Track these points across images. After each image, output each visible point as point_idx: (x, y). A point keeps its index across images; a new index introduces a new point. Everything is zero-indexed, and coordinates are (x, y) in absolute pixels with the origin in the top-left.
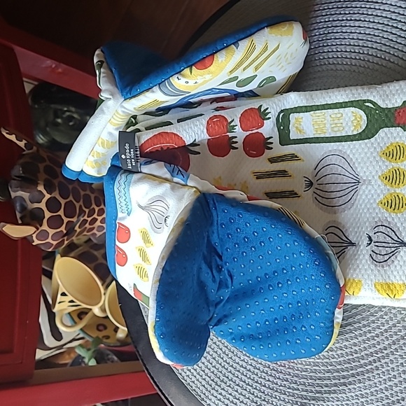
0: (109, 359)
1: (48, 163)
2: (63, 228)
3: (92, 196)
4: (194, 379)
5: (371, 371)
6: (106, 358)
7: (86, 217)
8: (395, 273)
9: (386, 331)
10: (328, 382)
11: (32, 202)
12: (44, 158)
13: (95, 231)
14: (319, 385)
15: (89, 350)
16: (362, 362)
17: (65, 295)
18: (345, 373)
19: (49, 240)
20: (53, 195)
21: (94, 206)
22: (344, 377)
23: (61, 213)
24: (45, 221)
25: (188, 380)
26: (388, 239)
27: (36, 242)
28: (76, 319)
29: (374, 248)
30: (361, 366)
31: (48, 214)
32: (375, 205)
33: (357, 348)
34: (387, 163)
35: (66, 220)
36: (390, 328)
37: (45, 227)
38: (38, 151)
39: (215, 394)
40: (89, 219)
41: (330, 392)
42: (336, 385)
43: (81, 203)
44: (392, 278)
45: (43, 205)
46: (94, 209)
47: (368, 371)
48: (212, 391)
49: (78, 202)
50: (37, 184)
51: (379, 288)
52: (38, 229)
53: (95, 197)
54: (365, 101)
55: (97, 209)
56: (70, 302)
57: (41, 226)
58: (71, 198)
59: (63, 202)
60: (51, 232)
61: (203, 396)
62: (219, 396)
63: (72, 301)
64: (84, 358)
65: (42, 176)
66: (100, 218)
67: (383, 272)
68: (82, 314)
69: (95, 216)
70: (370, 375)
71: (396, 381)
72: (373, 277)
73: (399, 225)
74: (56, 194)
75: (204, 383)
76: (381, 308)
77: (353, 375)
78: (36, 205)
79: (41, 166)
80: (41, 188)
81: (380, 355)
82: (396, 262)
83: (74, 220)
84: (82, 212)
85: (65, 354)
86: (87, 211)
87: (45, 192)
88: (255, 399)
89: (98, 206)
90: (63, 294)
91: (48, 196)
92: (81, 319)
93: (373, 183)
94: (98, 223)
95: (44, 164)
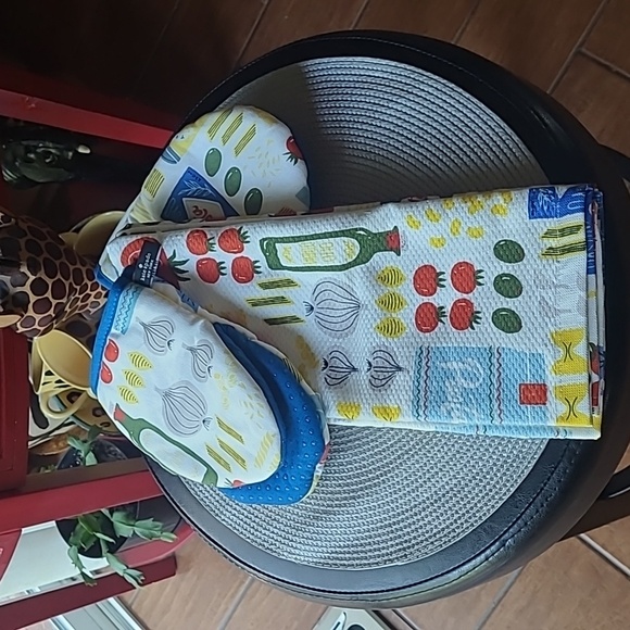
0: (110, 452)
1: (29, 236)
2: (51, 312)
3: (84, 269)
4: (207, 495)
5: (378, 485)
6: (107, 451)
7: (77, 295)
8: (391, 397)
9: (392, 446)
10: (339, 496)
11: (14, 286)
12: (24, 231)
13: (88, 308)
14: (330, 499)
15: (85, 442)
16: (370, 476)
17: (52, 374)
18: (355, 487)
19: (36, 326)
20: (38, 276)
21: (86, 281)
22: (353, 491)
23: (48, 295)
24: (30, 306)
25: (202, 496)
26: (387, 364)
27: (21, 330)
28: (66, 402)
29: (374, 373)
30: (369, 480)
31: (33, 298)
32: (371, 330)
33: (365, 463)
34: (383, 287)
35: (54, 302)
36: (396, 443)
37: (31, 312)
38: (17, 223)
39: (230, 509)
40: (81, 297)
41: (340, 506)
42: (346, 499)
43: (71, 280)
44: (388, 401)
45: (27, 289)
46: (86, 284)
47: (375, 485)
48: (227, 507)
49: (67, 280)
50: (19, 266)
51: (376, 411)
52: (22, 316)
53: (87, 271)
54: (356, 229)
55: (89, 284)
56: (57, 382)
57: (26, 312)
58: (59, 276)
59: (50, 282)
60: (38, 317)
61: (217, 512)
62: (234, 512)
63: (59, 381)
64: (79, 451)
65: (24, 254)
66: (93, 293)
67: (379, 396)
68: (73, 396)
69: (88, 291)
70: (378, 488)
71: (401, 494)
72: (370, 401)
73: (395, 349)
74: (42, 274)
75: (217, 498)
76: (379, 429)
77: (361, 489)
78: (19, 289)
79: (22, 242)
80: (24, 269)
81: (386, 469)
82: (392, 387)
83: (64, 301)
84: (73, 290)
85: (51, 443)
86: (78, 288)
87: (29, 274)
88: (269, 514)
89: (90, 280)
90: (49, 373)
91: (32, 278)
92: (72, 402)
93: (369, 307)
94: (92, 299)
95: (25, 239)
